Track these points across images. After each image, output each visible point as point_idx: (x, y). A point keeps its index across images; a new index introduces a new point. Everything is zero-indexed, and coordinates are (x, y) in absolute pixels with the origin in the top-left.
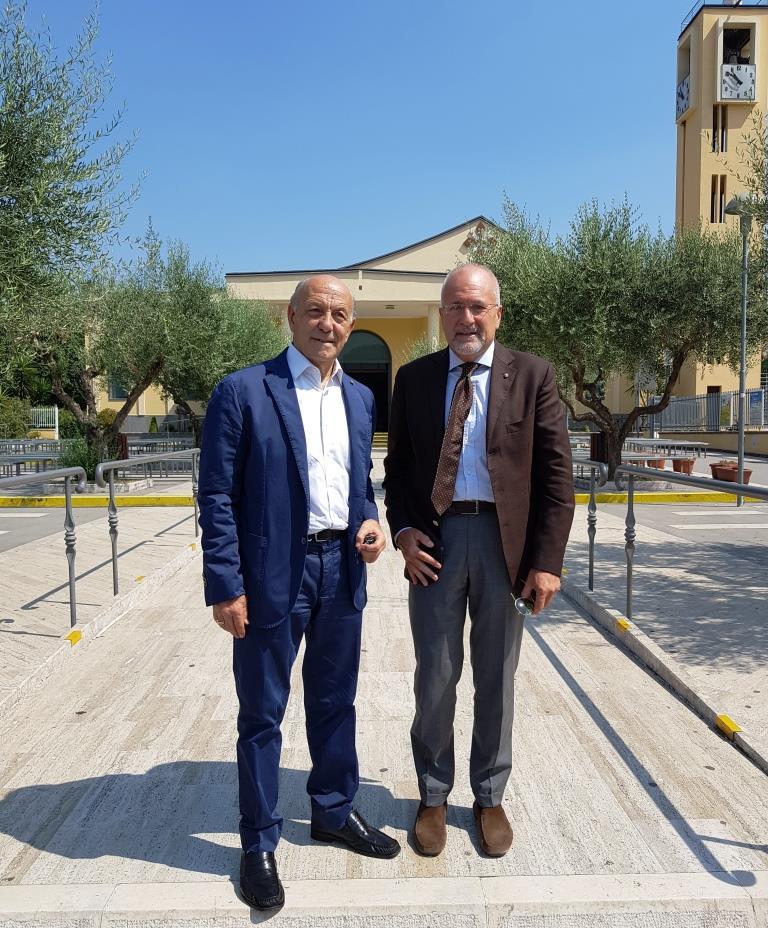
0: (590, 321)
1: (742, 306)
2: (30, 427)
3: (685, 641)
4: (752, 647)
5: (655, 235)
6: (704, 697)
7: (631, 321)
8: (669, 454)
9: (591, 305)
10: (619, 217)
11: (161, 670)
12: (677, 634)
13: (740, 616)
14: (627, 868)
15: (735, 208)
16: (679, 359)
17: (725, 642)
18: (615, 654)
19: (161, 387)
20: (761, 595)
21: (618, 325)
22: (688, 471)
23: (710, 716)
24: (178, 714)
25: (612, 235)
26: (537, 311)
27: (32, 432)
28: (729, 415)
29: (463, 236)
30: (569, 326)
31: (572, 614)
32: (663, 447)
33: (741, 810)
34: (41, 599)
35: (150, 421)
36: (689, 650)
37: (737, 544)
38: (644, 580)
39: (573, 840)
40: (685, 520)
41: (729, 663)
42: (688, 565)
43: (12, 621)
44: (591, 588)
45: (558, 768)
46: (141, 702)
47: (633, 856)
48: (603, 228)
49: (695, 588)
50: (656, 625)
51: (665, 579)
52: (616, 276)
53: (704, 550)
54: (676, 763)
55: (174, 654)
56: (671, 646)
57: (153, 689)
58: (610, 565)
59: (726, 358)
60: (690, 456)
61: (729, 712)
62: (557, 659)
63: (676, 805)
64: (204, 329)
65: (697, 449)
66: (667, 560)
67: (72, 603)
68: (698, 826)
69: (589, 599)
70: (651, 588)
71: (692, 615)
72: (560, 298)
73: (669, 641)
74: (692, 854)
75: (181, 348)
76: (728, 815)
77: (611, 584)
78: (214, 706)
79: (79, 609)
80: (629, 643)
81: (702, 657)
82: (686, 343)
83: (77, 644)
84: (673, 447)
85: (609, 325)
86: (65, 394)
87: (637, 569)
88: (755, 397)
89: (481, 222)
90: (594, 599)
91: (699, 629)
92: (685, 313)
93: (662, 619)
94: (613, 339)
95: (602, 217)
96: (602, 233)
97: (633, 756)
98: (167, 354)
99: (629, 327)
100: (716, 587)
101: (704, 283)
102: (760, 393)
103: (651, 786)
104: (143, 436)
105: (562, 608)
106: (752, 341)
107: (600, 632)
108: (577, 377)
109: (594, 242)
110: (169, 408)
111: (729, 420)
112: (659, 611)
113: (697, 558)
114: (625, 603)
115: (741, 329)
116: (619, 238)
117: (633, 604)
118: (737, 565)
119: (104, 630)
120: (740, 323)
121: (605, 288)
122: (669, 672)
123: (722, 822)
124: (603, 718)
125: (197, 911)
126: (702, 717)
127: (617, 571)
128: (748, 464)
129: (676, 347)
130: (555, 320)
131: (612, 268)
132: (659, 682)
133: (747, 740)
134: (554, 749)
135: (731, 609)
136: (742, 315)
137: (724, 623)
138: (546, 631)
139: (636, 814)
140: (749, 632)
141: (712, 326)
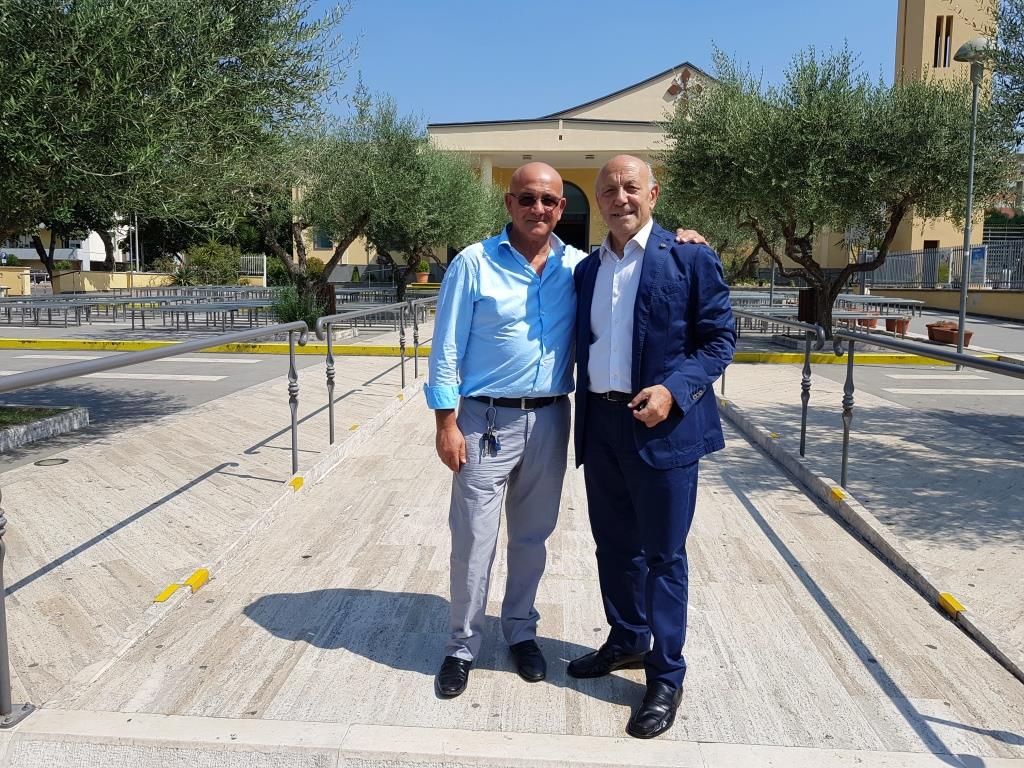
0: (804, 174)
1: (970, 159)
2: (240, 274)
3: (903, 513)
4: (976, 523)
5: (876, 83)
6: (925, 573)
7: (847, 174)
8: (881, 313)
9: (806, 158)
10: (837, 65)
11: (378, 519)
12: (894, 506)
13: (961, 489)
14: (846, 743)
15: (965, 55)
16: (898, 213)
17: (946, 516)
18: (829, 524)
19: (365, 238)
20: (984, 467)
21: (834, 179)
22: (903, 332)
23: (932, 593)
24: (397, 563)
25: (829, 84)
26: (747, 163)
27: (242, 279)
28: (948, 272)
29: (667, 83)
30: (781, 179)
31: (784, 481)
32: (874, 304)
33: (966, 692)
34: (262, 444)
35: (352, 270)
36: (908, 522)
37: (956, 411)
38: (859, 446)
39: (791, 713)
40: (899, 384)
41: (950, 538)
42: (905, 433)
43: (237, 465)
44: (802, 454)
45: (774, 637)
46: (361, 549)
47: (853, 732)
48: (820, 77)
49: (913, 458)
50: (871, 495)
51: (879, 446)
52: (833, 128)
53: (920, 416)
54: (895, 640)
55: (389, 504)
56: (887, 518)
57: (372, 537)
58: (820, 429)
59: (949, 214)
60: (904, 314)
61: (951, 590)
62: (768, 526)
63: (898, 683)
64: (409, 182)
65: (911, 307)
66: (881, 426)
67: (294, 449)
68: (921, 706)
69: (801, 466)
70: (865, 455)
71: (909, 486)
72: (772, 150)
73: (886, 513)
74: (915, 733)
75: (388, 201)
76: (952, 696)
77: (823, 450)
78: (430, 557)
79: (300, 455)
80: (843, 513)
81: (922, 531)
82: (906, 198)
83: (299, 490)
84: (885, 305)
85: (824, 179)
86: (277, 244)
87: (853, 435)
88: (978, 253)
89: (687, 69)
90: (806, 467)
91: (917, 501)
92: (907, 166)
93: (877, 489)
94: (827, 192)
95: (819, 65)
96: (818, 82)
97: (851, 631)
98: (375, 207)
99: (846, 180)
100: (935, 456)
101: (929, 135)
102: (983, 249)
103: (870, 662)
104: (346, 285)
105: (772, 473)
106: (978, 195)
107: (812, 500)
108: (788, 233)
109: (810, 92)
110: (370, 259)
111: (948, 277)
112: (873, 480)
113: (914, 424)
114: (840, 470)
115: (967, 184)
116: (836, 88)
117: (848, 472)
118: (957, 435)
119: (323, 476)
120: (966, 176)
121: (821, 139)
122: (887, 545)
123: (946, 703)
124: (819, 590)
125: (427, 755)
126: (923, 594)
127: (830, 436)
128: (970, 325)
129: (894, 202)
130: (766, 173)
131: (830, 119)
132: (876, 555)
133: (971, 620)
134: (769, 619)
135: (953, 481)
136: (970, 168)
137: (943, 496)
138: (756, 497)
139: (855, 690)
140: (972, 506)
141: (935, 180)
